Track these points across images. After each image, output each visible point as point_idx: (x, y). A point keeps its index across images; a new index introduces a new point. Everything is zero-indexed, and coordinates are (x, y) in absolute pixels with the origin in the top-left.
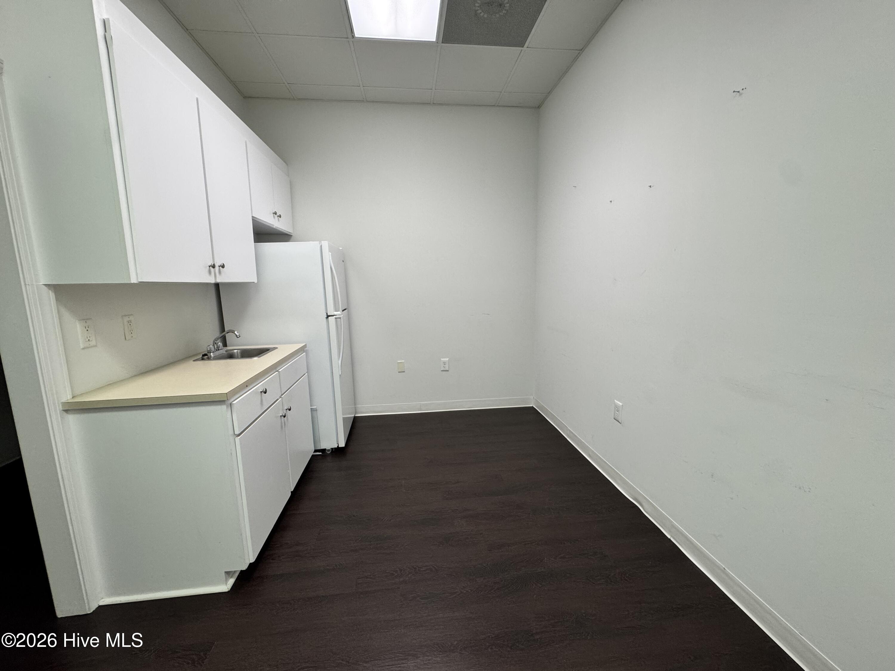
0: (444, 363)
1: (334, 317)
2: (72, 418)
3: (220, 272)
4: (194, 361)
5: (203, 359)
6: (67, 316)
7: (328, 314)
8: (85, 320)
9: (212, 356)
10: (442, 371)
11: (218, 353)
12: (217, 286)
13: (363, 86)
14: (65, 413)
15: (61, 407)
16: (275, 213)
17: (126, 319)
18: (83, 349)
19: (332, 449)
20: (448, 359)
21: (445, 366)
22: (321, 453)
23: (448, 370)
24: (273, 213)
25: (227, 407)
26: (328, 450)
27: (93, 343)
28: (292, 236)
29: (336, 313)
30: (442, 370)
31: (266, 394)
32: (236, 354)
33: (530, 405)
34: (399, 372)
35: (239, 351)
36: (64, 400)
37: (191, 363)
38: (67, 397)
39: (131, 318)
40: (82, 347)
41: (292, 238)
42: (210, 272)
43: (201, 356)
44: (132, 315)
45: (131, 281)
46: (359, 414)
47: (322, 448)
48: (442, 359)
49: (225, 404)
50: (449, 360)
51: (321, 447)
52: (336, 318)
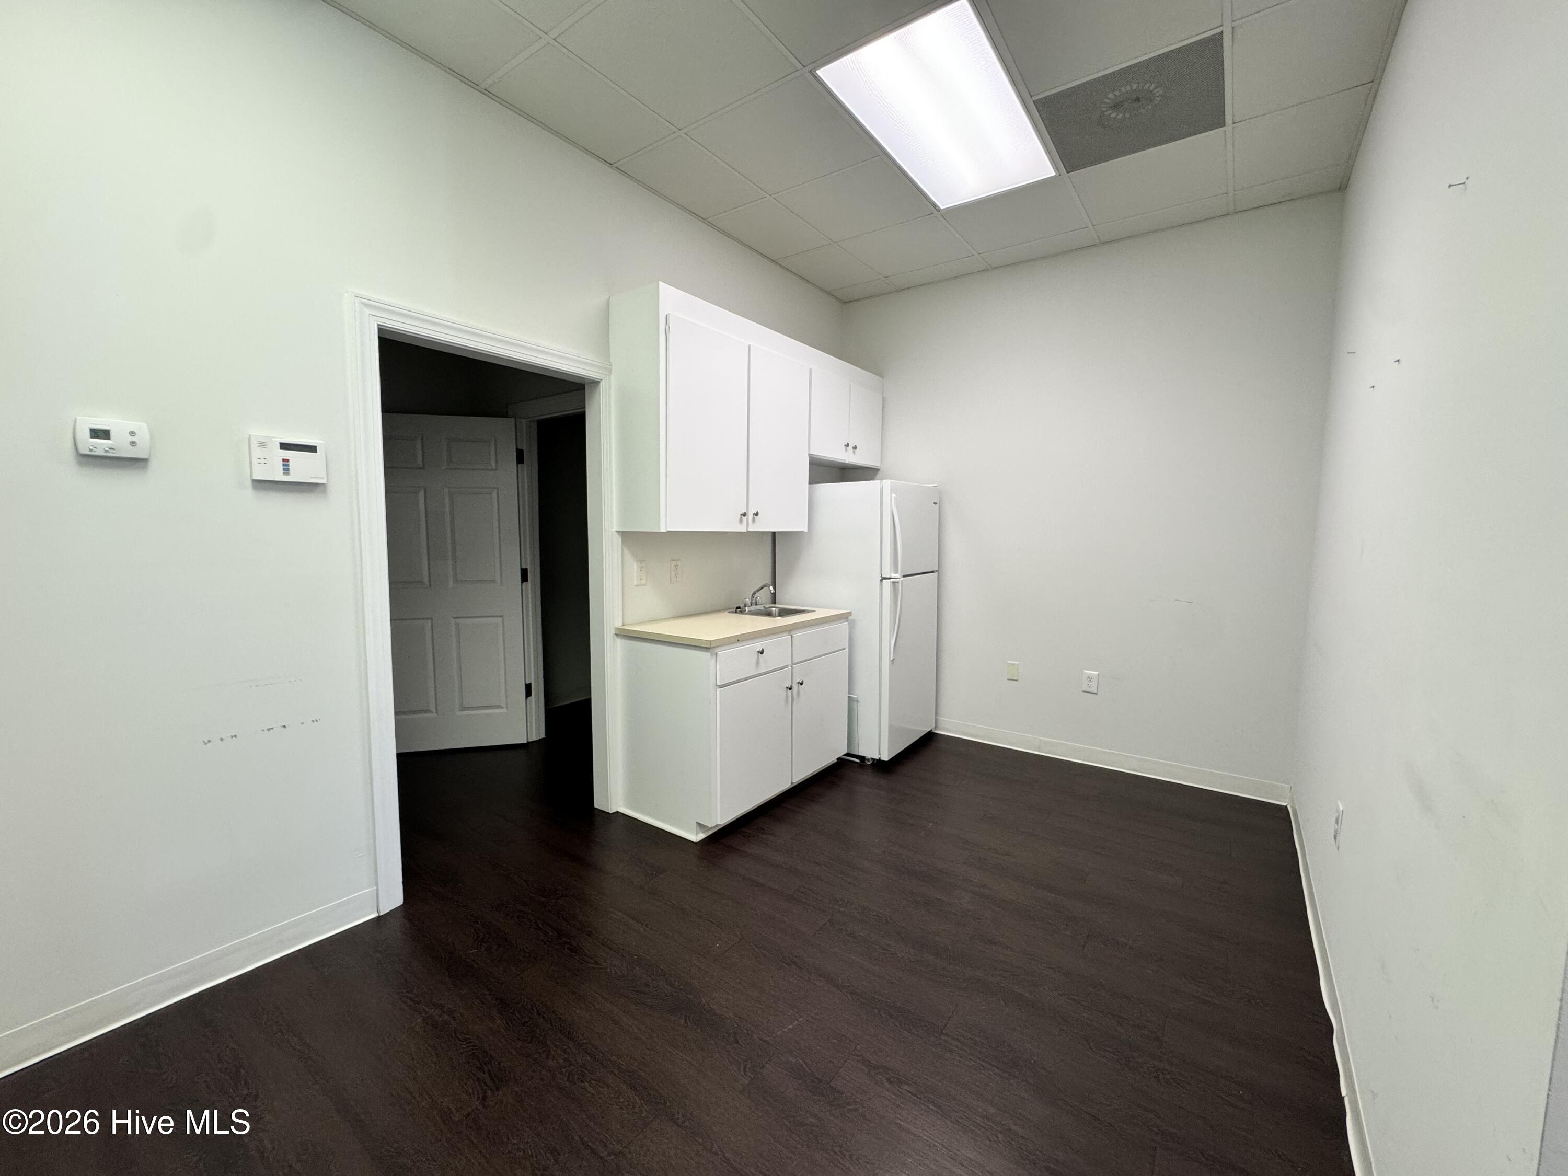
0: (1090, 679)
1: (891, 580)
2: (620, 642)
3: (754, 520)
4: (729, 612)
5: (736, 612)
6: (628, 557)
7: (883, 576)
8: (641, 561)
9: (747, 610)
10: (1083, 691)
11: (754, 608)
12: (774, 534)
13: (979, 254)
14: (616, 637)
15: (614, 631)
16: (848, 445)
17: (674, 563)
18: (637, 586)
19: (873, 759)
20: (1097, 673)
21: (1090, 684)
22: (857, 761)
23: (1096, 692)
24: (845, 446)
25: (712, 655)
26: (868, 760)
27: (644, 582)
28: (879, 470)
29: (893, 575)
30: (1083, 689)
31: (763, 655)
32: (774, 612)
33: (1279, 801)
34: (1008, 679)
35: (777, 609)
36: (617, 626)
37: (726, 613)
38: (619, 624)
39: (679, 563)
40: (635, 583)
41: (880, 474)
42: (741, 521)
43: (734, 610)
44: (680, 560)
45: (660, 530)
46: (941, 730)
47: (861, 754)
48: (1084, 671)
49: (709, 652)
50: (1099, 674)
51: (858, 753)
52: (893, 582)
